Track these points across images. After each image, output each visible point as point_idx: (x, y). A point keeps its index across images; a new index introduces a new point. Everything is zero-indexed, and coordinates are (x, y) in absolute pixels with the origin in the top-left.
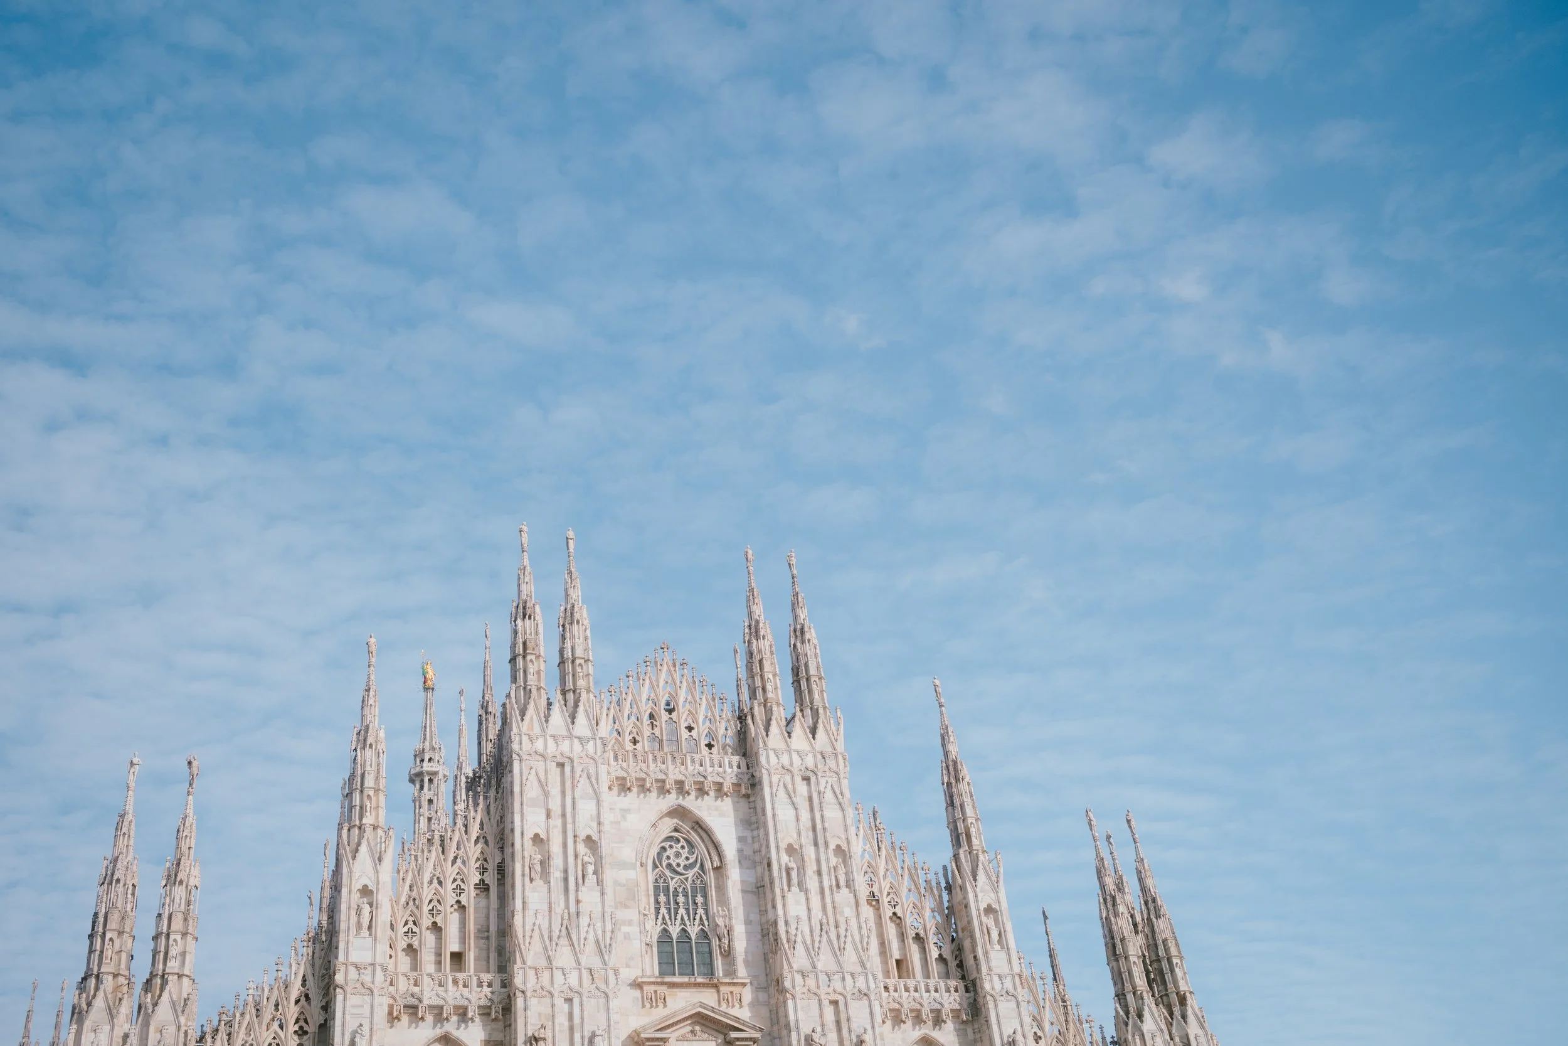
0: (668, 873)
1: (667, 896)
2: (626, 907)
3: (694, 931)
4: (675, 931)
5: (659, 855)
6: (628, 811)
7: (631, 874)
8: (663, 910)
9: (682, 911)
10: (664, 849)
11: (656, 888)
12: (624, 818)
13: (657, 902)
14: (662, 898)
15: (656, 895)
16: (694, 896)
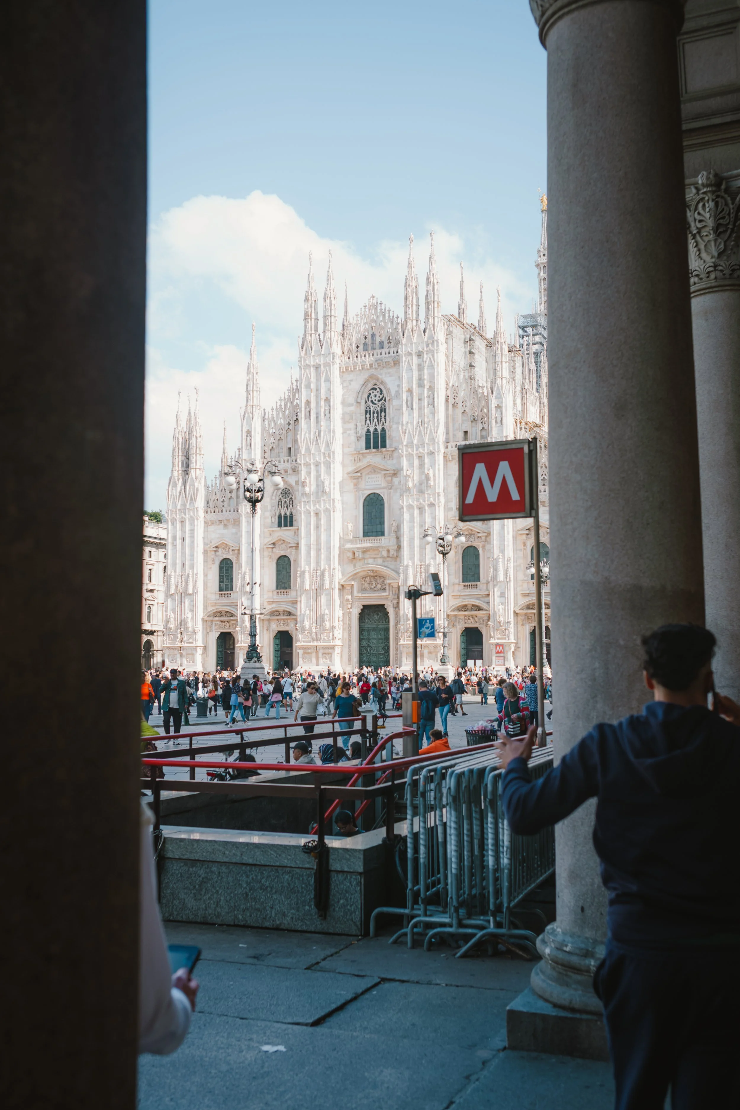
0: (371, 404)
1: (370, 414)
2: (349, 423)
3: (379, 429)
4: (372, 429)
5: (368, 397)
6: (351, 380)
7: (352, 408)
8: (368, 421)
9: (376, 420)
10: (370, 394)
11: (366, 412)
12: (350, 384)
13: (366, 418)
14: (368, 416)
15: (366, 414)
16: (381, 413)
